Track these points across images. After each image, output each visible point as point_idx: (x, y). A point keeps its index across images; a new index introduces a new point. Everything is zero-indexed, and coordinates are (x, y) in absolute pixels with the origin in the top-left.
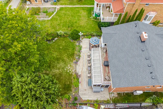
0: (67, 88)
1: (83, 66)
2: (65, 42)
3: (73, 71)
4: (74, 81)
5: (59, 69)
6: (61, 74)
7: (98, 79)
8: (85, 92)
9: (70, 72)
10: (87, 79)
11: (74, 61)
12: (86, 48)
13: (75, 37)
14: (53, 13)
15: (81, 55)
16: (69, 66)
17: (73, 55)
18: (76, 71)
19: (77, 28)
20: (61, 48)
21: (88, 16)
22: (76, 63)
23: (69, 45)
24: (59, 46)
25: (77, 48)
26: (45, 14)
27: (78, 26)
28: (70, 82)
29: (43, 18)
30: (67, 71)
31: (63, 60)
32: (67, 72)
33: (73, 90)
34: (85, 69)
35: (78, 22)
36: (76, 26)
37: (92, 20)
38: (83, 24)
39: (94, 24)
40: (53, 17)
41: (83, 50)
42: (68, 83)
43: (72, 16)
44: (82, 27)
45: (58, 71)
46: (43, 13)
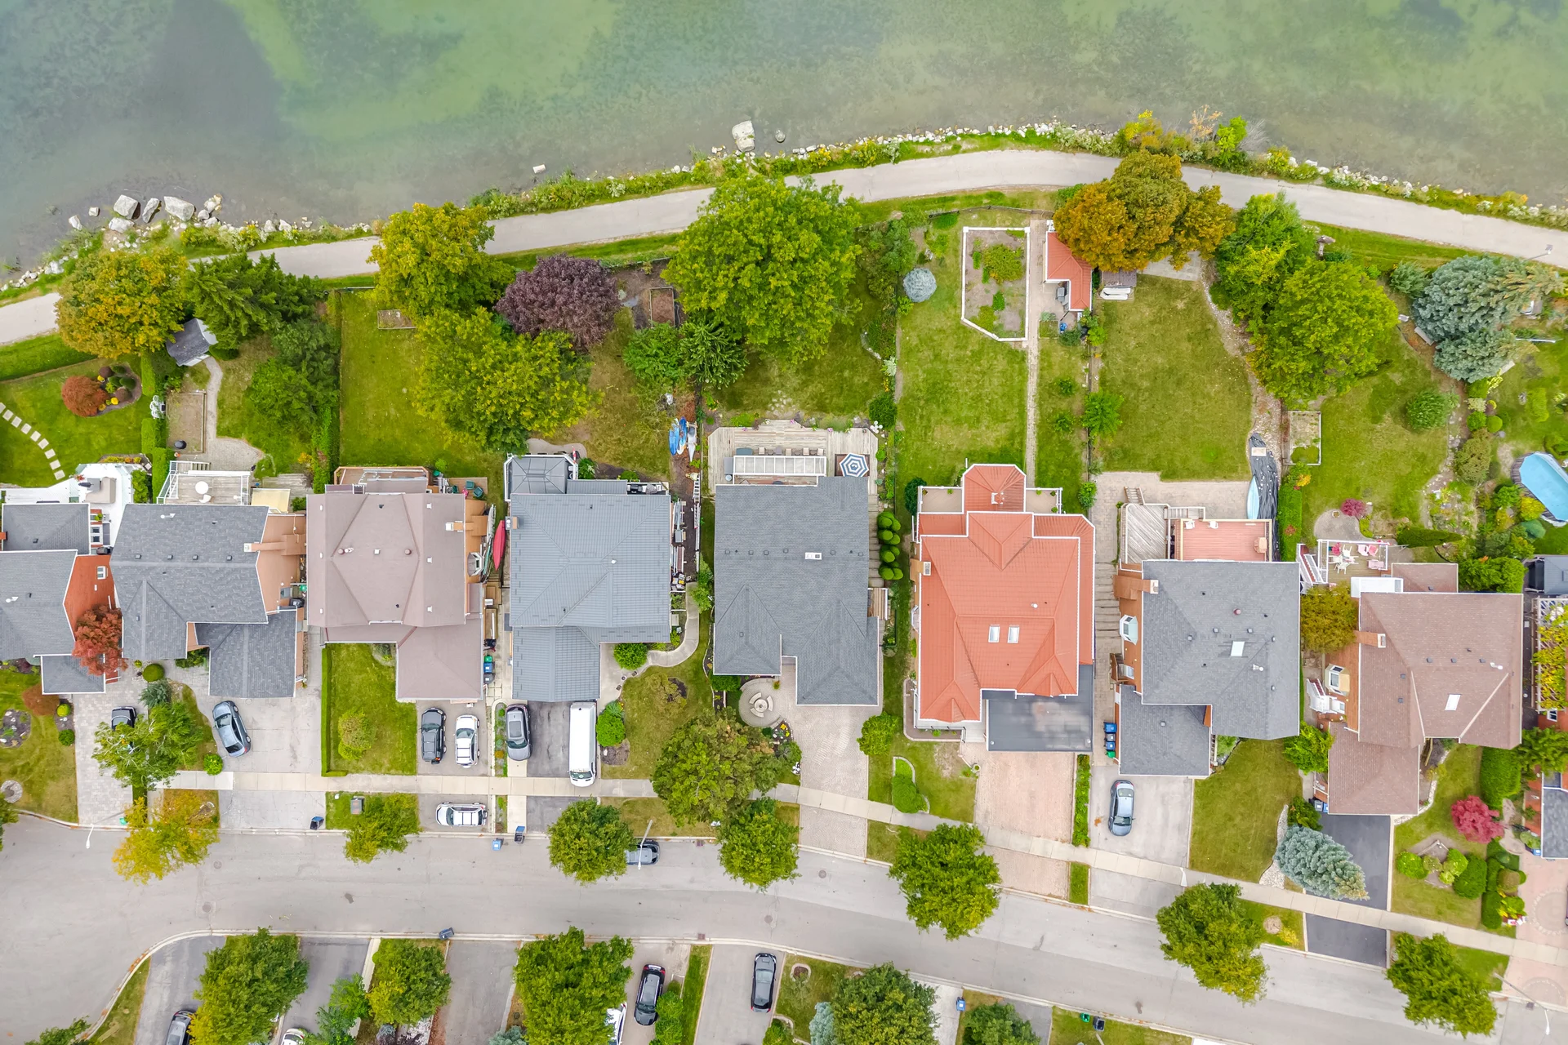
0: (733, 400)
1: (788, 437)
2: (867, 384)
3: (776, 413)
4: (750, 415)
5: (780, 376)
6: (767, 382)
7: (743, 466)
8: (725, 441)
9: (774, 404)
10: (753, 446)
11: (802, 414)
12: (843, 445)
13: (884, 414)
14: (994, 330)
15: (820, 432)
16: (790, 400)
17: (822, 408)
18: (776, 418)
19: (922, 417)
20: (846, 374)
21: (975, 452)
22: (797, 419)
23: (855, 397)
24: (853, 367)
25: (843, 420)
26: (990, 303)
27: (929, 421)
28: (748, 405)
29: (967, 300)
30: (775, 396)
31: (805, 384)
32: (771, 396)
33: (730, 414)
34: (779, 441)
35: (949, 419)
36: (932, 412)
37: (954, 467)
38: (937, 434)
39: (940, 472)
40: (975, 331)
41: (836, 437)
42: (745, 402)
43: (978, 398)
44: (926, 434)
45: (776, 373)
46: (994, 292)
